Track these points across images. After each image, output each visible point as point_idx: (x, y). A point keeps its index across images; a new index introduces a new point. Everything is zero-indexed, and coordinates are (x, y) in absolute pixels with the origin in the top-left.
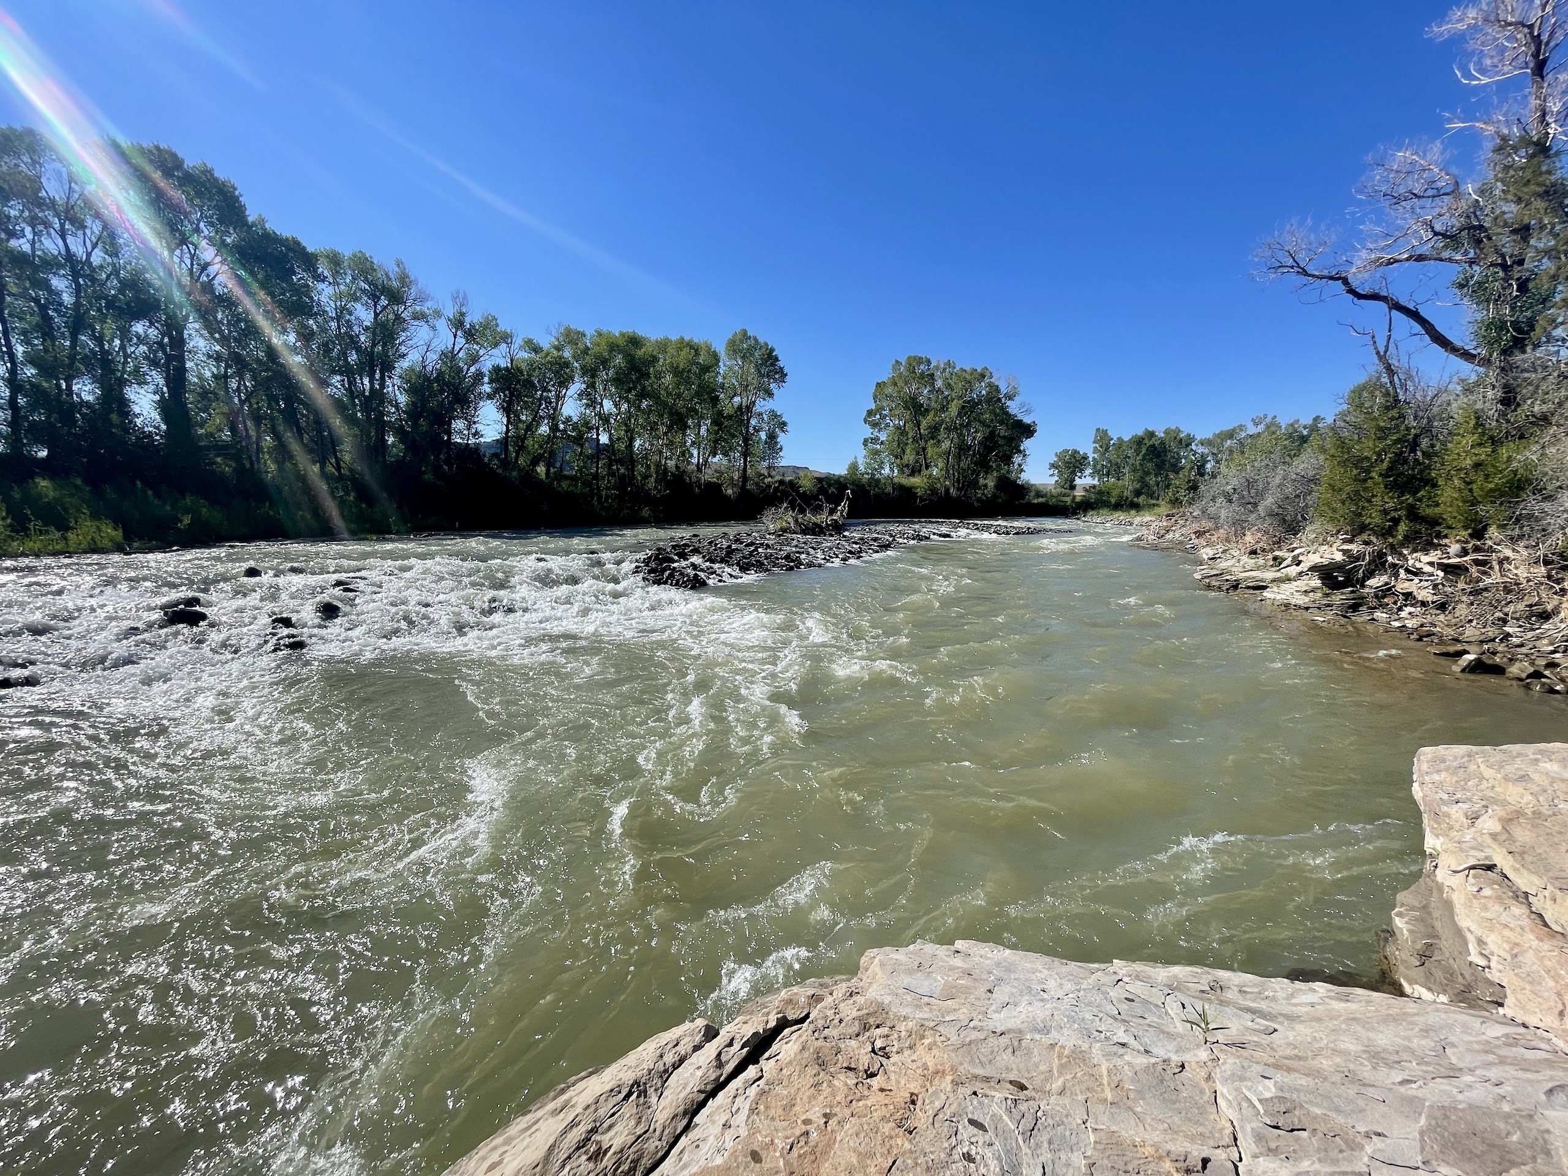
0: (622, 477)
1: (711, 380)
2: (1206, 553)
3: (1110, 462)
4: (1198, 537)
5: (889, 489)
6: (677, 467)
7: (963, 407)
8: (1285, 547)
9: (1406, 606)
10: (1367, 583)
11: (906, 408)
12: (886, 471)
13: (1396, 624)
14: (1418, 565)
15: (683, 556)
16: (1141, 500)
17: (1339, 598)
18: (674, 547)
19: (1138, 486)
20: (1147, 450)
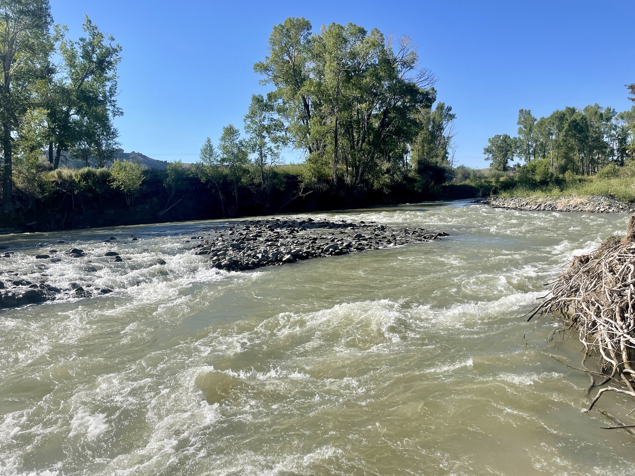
3: (535, 141)
19: (563, 162)
20: (569, 125)
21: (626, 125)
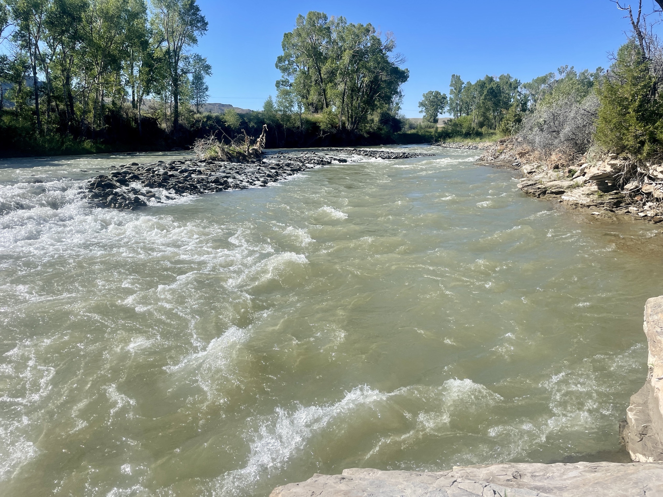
0: (62, 113)
1: (140, 26)
2: (526, 168)
3: (462, 101)
4: (521, 157)
5: (298, 124)
6: (114, 103)
7: (354, 56)
8: (577, 163)
9: (647, 201)
10: (625, 187)
11: (309, 56)
12: (295, 109)
13: (642, 214)
14: (655, 173)
15: (124, 182)
16: (483, 130)
17: (608, 198)
18: (115, 175)
19: (481, 119)
20: (488, 92)
21: (528, 93)
